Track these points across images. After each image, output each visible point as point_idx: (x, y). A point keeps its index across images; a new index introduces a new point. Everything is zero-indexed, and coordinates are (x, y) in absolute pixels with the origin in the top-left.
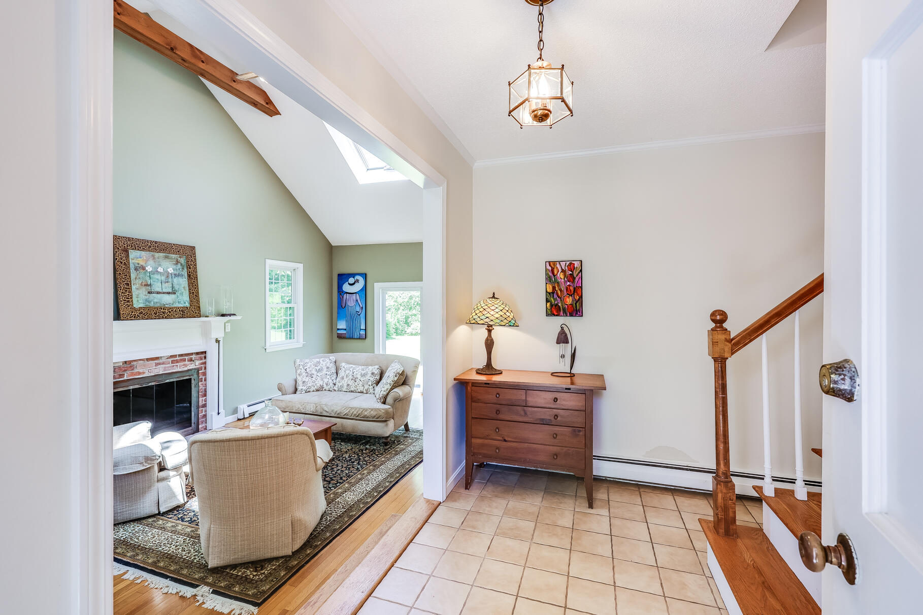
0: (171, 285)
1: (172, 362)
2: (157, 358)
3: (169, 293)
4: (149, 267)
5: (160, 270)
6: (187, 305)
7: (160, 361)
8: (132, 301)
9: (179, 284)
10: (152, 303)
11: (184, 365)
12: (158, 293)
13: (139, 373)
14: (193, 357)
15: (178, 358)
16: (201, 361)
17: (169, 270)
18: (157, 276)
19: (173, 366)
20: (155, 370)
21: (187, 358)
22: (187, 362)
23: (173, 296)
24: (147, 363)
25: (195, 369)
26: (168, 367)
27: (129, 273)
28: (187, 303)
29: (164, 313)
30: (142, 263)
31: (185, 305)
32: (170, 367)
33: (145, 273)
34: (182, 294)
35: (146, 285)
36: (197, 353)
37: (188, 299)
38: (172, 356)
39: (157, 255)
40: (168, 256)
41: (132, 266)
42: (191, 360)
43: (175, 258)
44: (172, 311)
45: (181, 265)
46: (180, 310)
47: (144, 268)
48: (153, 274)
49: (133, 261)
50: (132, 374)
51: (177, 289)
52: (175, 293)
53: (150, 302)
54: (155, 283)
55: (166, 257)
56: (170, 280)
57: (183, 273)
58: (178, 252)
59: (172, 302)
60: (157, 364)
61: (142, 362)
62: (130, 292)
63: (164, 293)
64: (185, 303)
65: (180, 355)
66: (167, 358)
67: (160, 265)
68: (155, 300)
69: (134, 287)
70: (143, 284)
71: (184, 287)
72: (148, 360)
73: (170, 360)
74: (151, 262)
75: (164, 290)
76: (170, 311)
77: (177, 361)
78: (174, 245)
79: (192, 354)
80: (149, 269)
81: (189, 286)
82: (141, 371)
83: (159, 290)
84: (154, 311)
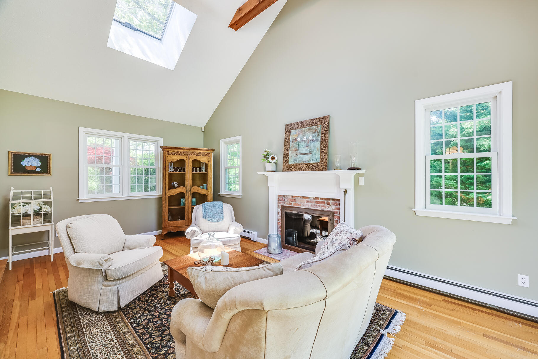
0: (309, 148)
1: (316, 202)
2: (307, 198)
3: (307, 154)
4: (299, 138)
5: (305, 139)
6: (318, 161)
7: (309, 200)
8: (288, 160)
9: (314, 147)
10: (298, 161)
11: (324, 206)
12: (301, 154)
13: (298, 205)
14: (331, 202)
15: (320, 200)
16: (337, 207)
17: (309, 138)
18: (303, 144)
19: (317, 205)
20: (306, 205)
21: (326, 201)
22: (326, 205)
23: (310, 156)
24: (302, 199)
25: (331, 212)
26: (313, 205)
27: (289, 144)
28: (318, 160)
29: (303, 167)
30: (296, 137)
31: (316, 162)
32: (315, 205)
33: (296, 143)
34: (315, 154)
35: (296, 150)
36: (334, 200)
37: (319, 157)
38: (316, 198)
39: (304, 129)
40: (310, 128)
41: (291, 140)
42: (329, 204)
43: (314, 128)
44: (308, 166)
45: (318, 132)
46: (312, 165)
47: (296, 140)
48: (300, 143)
49: (292, 137)
50: (295, 204)
51: (313, 150)
52: (311, 154)
53: (296, 160)
54: (301, 148)
55: (309, 129)
56: (309, 145)
57: (318, 138)
58: (317, 123)
59: (308, 160)
60: (307, 202)
61: (299, 198)
62: (288, 155)
63: (304, 154)
64: (316, 160)
65: (322, 199)
66: (313, 199)
67: (305, 136)
68: (299, 159)
69: (290, 152)
70: (295, 150)
71: (317, 149)
72: (303, 197)
73: (315, 200)
74: (300, 135)
75: (305, 152)
76: (306, 166)
77: (319, 203)
78: (315, 119)
79: (330, 199)
80: (299, 140)
81: (321, 146)
82: (299, 203)
83: (302, 152)
84: (298, 166)
